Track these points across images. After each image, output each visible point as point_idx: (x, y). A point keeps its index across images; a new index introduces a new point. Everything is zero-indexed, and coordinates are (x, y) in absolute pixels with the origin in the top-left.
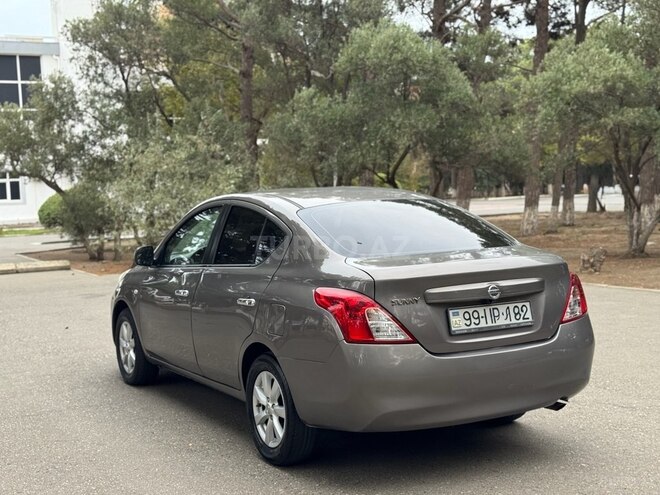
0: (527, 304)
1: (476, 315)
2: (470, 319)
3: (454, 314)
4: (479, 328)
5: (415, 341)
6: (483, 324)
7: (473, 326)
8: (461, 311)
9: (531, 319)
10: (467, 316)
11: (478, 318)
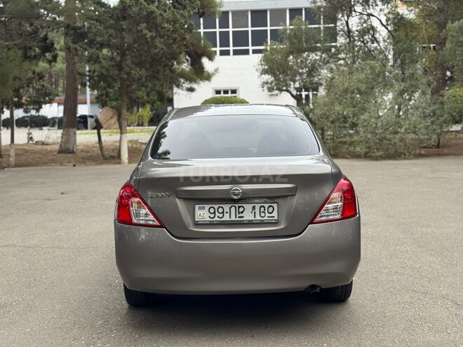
0: (275, 206)
1: (221, 210)
2: (214, 213)
3: (200, 208)
4: (221, 221)
5: (162, 226)
6: (226, 218)
7: (216, 219)
8: (207, 207)
9: (276, 218)
10: (212, 210)
11: (223, 213)
